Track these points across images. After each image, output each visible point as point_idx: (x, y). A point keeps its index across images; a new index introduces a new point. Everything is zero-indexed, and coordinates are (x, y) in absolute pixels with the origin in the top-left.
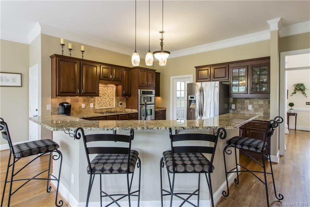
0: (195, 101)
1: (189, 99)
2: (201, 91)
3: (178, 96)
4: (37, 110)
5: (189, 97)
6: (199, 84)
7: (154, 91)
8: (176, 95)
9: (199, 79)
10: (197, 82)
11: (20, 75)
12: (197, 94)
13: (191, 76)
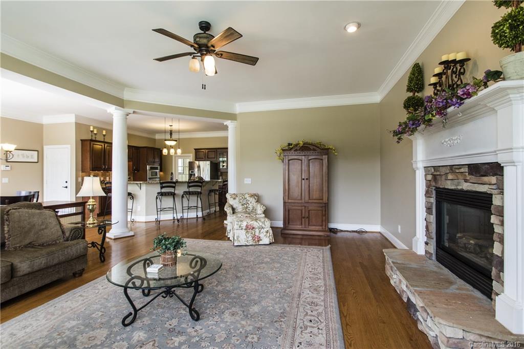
0: (194, 174)
1: (190, 173)
2: (199, 167)
3: (179, 171)
4: (66, 182)
5: (190, 171)
6: (197, 162)
7: (159, 167)
8: (178, 170)
9: (198, 158)
10: (196, 160)
11: (37, 152)
12: (196, 170)
13: (191, 155)
